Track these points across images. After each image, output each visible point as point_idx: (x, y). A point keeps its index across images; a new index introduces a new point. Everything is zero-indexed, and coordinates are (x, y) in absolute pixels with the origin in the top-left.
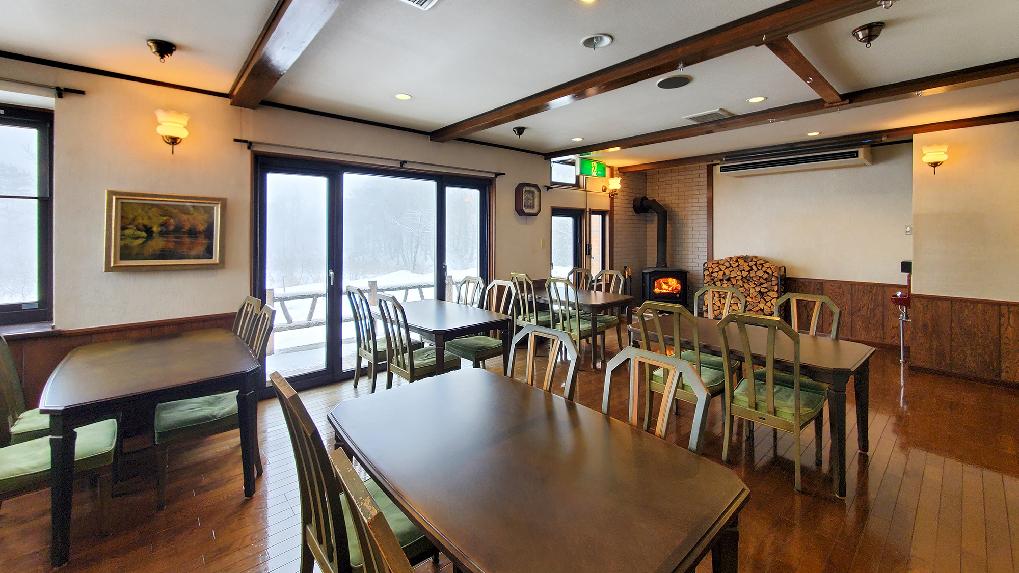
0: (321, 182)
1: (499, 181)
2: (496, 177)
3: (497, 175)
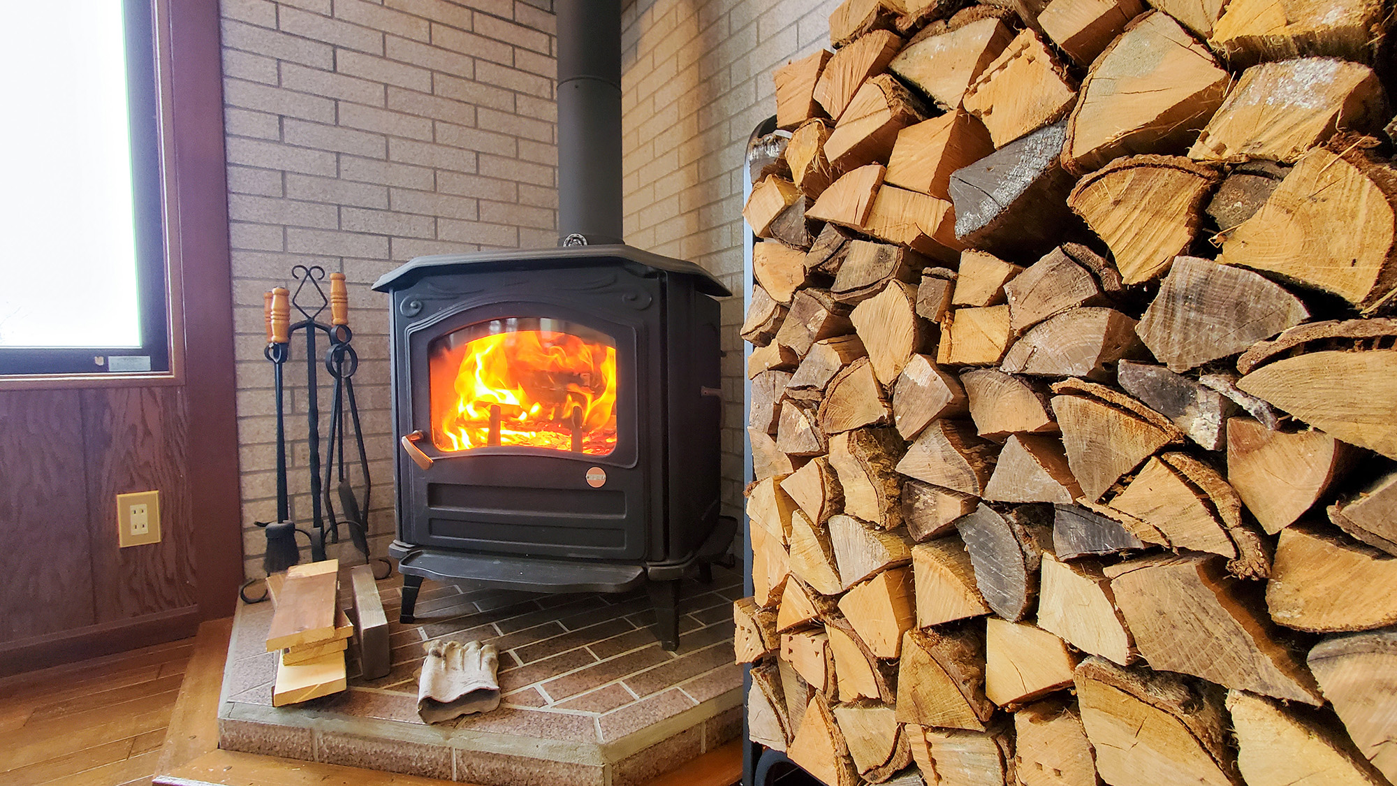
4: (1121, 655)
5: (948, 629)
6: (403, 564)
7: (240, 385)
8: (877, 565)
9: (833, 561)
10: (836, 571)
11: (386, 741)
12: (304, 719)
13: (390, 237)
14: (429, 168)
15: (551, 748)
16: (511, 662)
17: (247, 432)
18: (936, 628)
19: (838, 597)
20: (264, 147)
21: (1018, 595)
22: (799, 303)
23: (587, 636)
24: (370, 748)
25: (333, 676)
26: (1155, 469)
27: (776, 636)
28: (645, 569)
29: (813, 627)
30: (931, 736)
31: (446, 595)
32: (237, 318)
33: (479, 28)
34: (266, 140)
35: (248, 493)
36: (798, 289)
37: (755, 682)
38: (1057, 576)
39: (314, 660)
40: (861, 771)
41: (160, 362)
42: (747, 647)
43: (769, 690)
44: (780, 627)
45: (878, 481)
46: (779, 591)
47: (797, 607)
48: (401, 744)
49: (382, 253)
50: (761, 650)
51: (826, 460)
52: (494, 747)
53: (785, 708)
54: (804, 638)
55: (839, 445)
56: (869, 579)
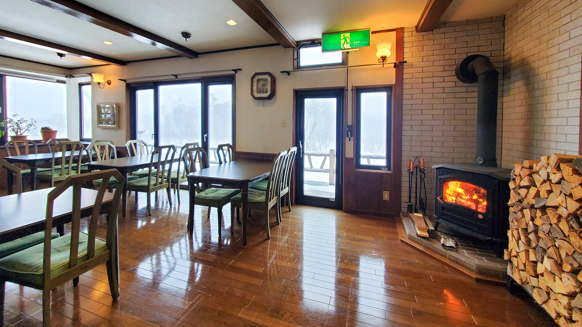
0: (151, 92)
1: (238, 76)
2: (236, 72)
3: (236, 71)
4: (550, 270)
5: (533, 262)
6: (437, 220)
7: (402, 175)
8: (524, 249)
9: (519, 247)
10: (519, 249)
11: (435, 247)
12: (421, 239)
13: (432, 147)
14: (442, 131)
15: (466, 260)
16: (458, 245)
17: (403, 184)
18: (532, 261)
19: (519, 253)
20: (408, 132)
21: (540, 259)
22: (517, 204)
23: (477, 248)
24: (432, 247)
25: (427, 235)
26: (552, 247)
27: (511, 257)
28: (492, 238)
29: (516, 257)
30: (530, 277)
31: (443, 228)
32: (402, 163)
33: (456, 96)
34: (409, 130)
35: (402, 195)
36: (517, 201)
37: (509, 264)
38: (545, 258)
39: (423, 231)
40: (523, 282)
41: (389, 169)
42: (506, 257)
43: (511, 266)
44: (512, 255)
45: (524, 237)
46: (512, 250)
47: (514, 253)
48: (438, 249)
49: (430, 150)
50: (508, 258)
51: (518, 231)
52: (455, 256)
53: (513, 269)
54: (515, 258)
55: (520, 229)
56: (523, 251)
